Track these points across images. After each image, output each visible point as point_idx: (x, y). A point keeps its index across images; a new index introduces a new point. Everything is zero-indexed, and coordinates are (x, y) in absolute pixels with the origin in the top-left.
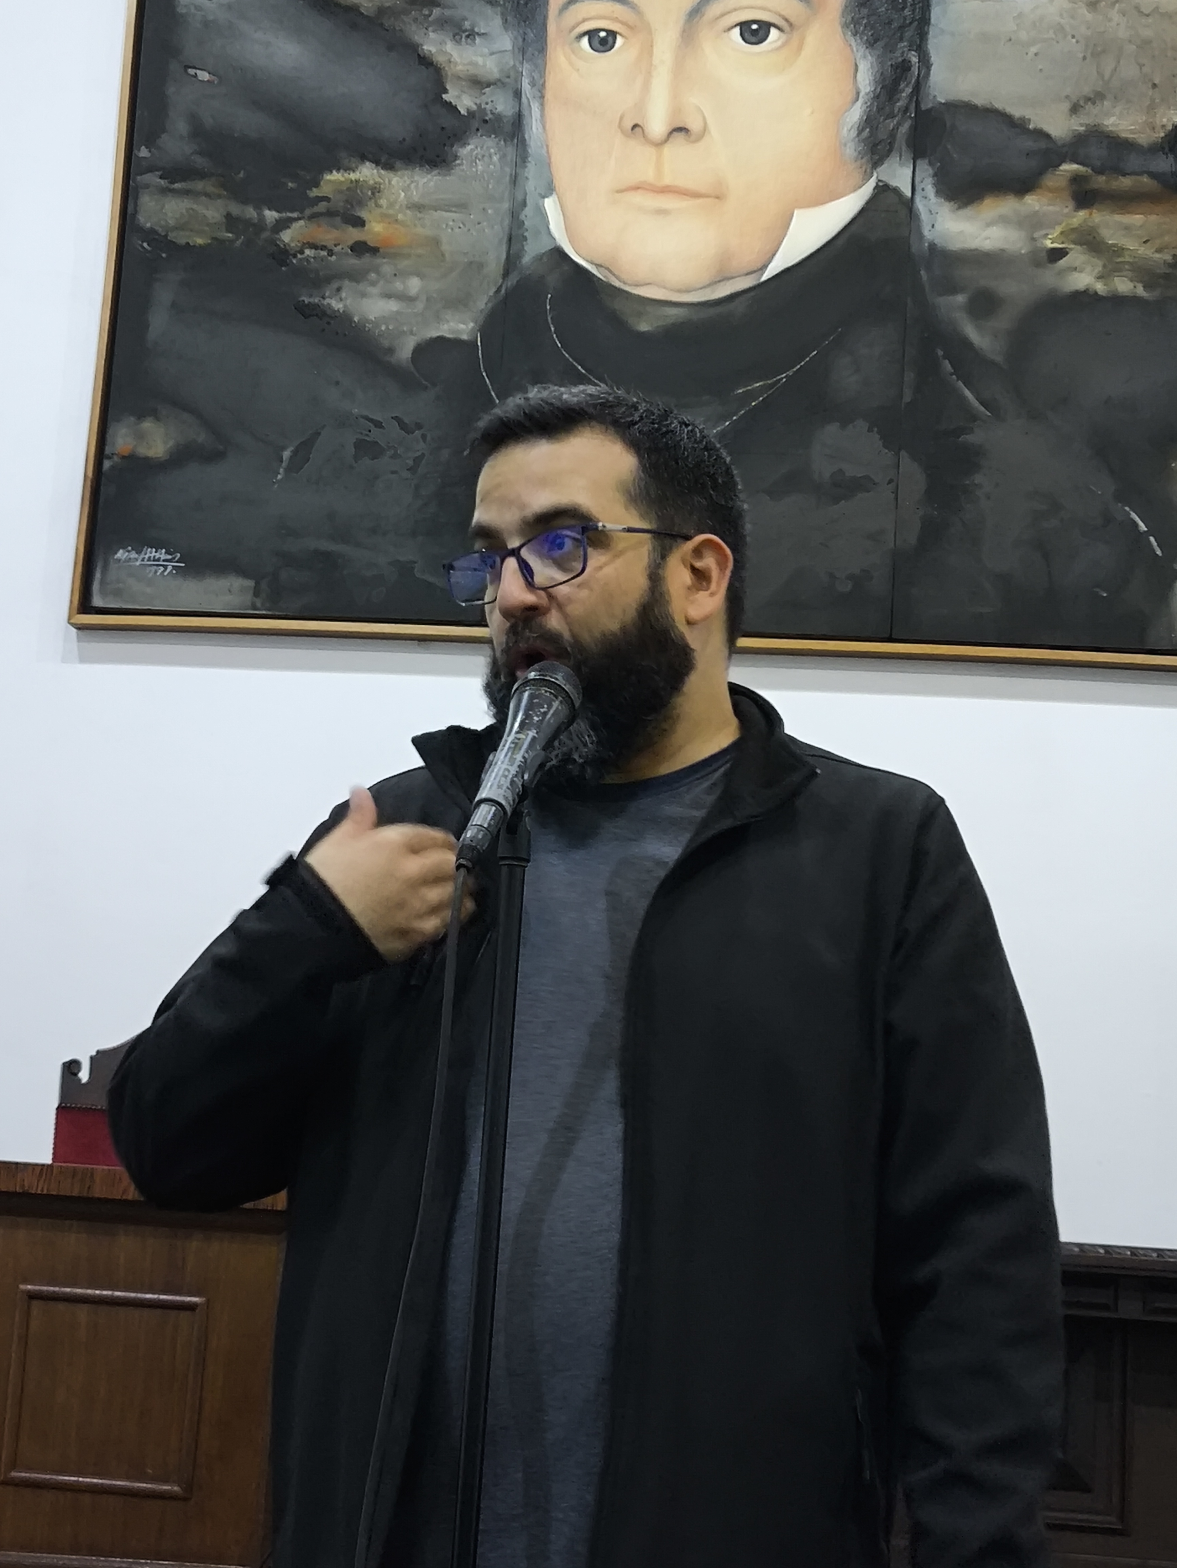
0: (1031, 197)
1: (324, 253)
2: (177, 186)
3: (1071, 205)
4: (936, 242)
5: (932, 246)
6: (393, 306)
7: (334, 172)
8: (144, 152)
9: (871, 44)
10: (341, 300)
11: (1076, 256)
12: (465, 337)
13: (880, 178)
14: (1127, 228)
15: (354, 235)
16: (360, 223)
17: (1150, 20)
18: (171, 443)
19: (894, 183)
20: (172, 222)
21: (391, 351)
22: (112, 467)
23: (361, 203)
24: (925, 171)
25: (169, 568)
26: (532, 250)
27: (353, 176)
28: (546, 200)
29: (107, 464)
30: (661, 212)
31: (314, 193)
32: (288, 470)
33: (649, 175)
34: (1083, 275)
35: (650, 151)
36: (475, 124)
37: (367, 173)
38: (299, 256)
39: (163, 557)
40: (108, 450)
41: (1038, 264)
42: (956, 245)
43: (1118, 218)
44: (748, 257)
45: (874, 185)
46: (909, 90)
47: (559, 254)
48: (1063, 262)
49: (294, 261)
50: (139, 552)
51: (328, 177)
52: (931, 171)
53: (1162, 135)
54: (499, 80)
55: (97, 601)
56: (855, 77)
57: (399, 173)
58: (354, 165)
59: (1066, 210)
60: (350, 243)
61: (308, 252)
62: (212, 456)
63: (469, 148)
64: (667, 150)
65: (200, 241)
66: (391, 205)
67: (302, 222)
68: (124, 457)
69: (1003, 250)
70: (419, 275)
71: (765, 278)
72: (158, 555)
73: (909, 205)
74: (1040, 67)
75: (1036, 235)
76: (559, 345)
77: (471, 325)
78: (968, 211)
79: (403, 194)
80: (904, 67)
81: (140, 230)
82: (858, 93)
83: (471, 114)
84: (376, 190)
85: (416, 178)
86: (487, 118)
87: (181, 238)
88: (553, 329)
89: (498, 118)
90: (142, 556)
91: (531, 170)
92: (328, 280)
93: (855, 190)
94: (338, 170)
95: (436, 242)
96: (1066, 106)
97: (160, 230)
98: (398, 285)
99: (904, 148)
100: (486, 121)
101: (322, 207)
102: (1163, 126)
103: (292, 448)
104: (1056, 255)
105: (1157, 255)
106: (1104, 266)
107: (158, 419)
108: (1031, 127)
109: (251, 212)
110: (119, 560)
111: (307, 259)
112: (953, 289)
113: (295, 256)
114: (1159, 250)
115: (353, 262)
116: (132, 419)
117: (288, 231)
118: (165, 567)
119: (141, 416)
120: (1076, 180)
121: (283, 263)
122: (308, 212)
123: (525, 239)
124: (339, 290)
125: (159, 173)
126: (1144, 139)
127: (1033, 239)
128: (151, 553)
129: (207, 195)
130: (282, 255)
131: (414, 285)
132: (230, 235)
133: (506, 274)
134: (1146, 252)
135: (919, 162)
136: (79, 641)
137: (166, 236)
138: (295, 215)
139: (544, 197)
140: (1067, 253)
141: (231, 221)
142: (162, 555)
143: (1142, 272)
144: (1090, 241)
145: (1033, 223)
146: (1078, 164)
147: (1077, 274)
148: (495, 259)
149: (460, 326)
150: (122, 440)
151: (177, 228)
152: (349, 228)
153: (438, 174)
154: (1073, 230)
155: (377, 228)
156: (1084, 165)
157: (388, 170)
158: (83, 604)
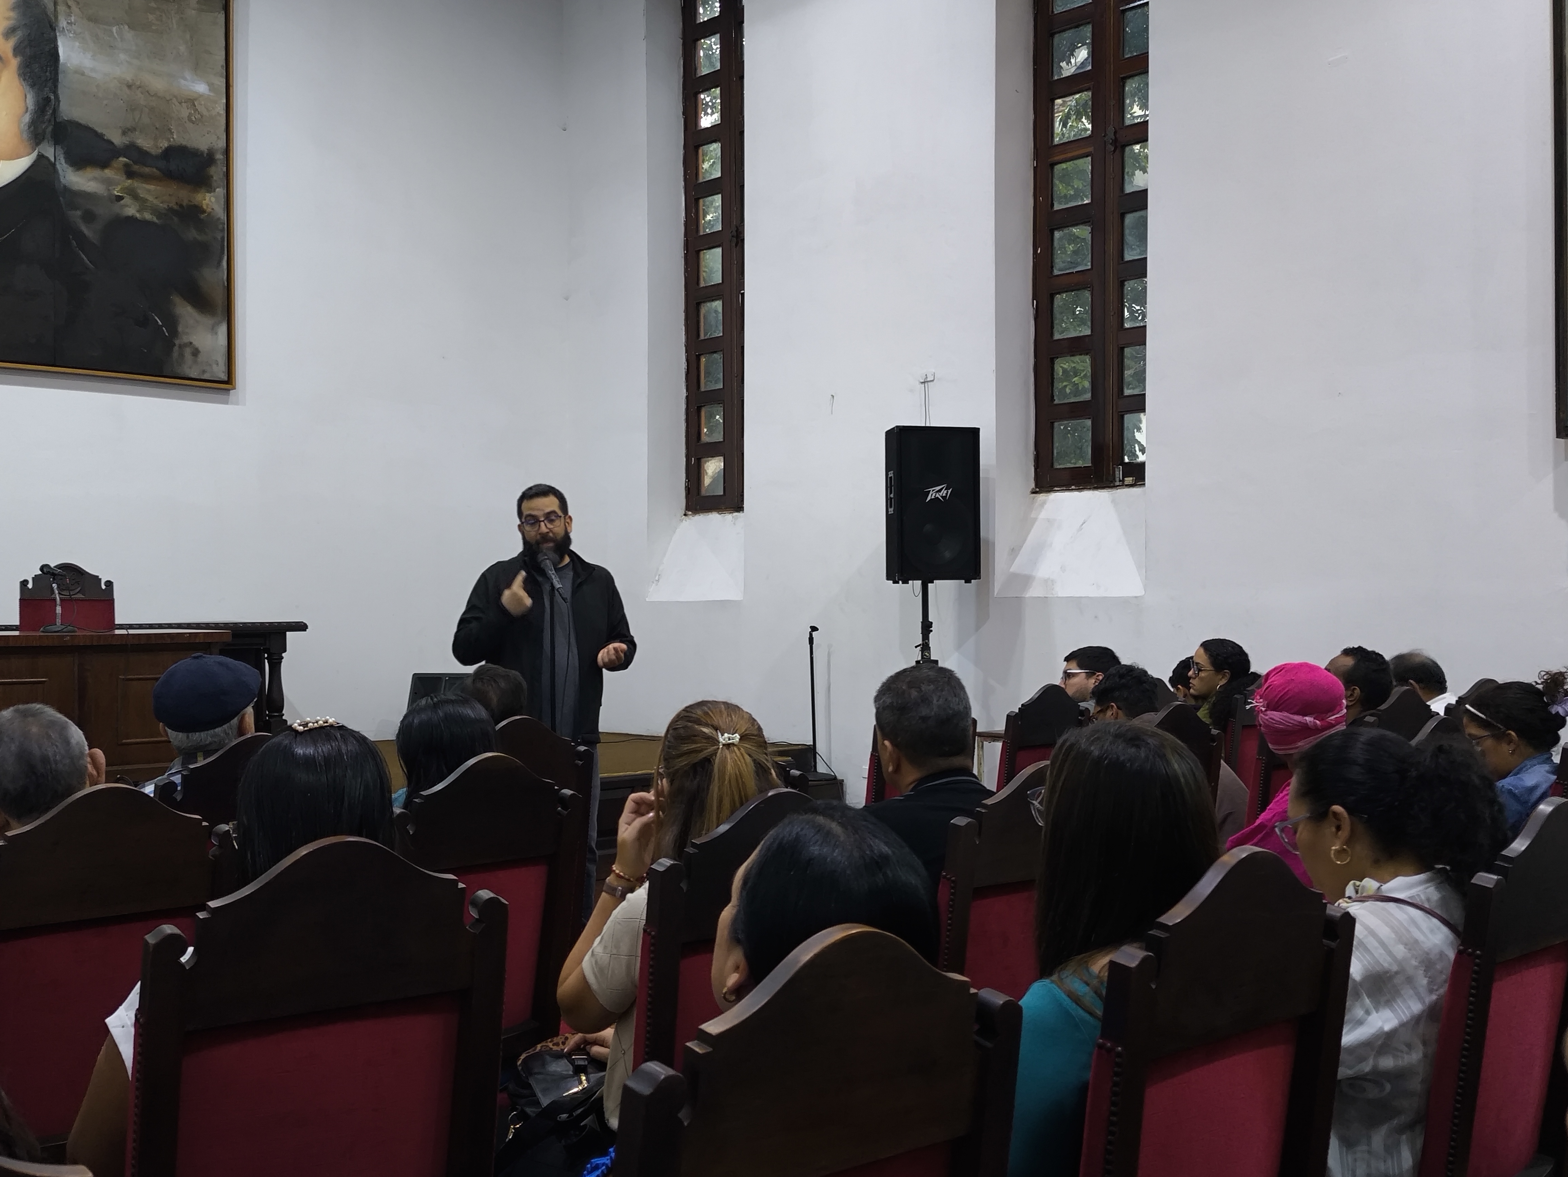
0: (109, 170)
3: (125, 176)
5: (65, 186)
9: (32, 86)
11: (127, 200)
14: (149, 191)
17: (154, 98)
24: (60, 151)
41: (112, 201)
42: (76, 188)
43: (144, 185)
45: (37, 154)
46: (51, 111)
48: (122, 202)
52: (63, 151)
53: (161, 151)
56: (26, 101)
59: (122, 179)
69: (96, 193)
74: (108, 111)
75: (110, 188)
78: (80, 173)
80: (47, 100)
82: (27, 108)
93: (28, 155)
96: (120, 131)
99: (50, 139)
102: (161, 147)
104: (119, 198)
105: (161, 205)
106: (140, 206)
108: (105, 138)
112: (75, 208)
114: (162, 203)
120: (126, 165)
126: (154, 152)
127: (109, 190)
134: (156, 202)
135: (57, 146)
140: (123, 199)
143: (155, 211)
144: (135, 197)
145: (108, 182)
146: (127, 158)
147: (128, 208)
154: (126, 188)
156: (129, 159)
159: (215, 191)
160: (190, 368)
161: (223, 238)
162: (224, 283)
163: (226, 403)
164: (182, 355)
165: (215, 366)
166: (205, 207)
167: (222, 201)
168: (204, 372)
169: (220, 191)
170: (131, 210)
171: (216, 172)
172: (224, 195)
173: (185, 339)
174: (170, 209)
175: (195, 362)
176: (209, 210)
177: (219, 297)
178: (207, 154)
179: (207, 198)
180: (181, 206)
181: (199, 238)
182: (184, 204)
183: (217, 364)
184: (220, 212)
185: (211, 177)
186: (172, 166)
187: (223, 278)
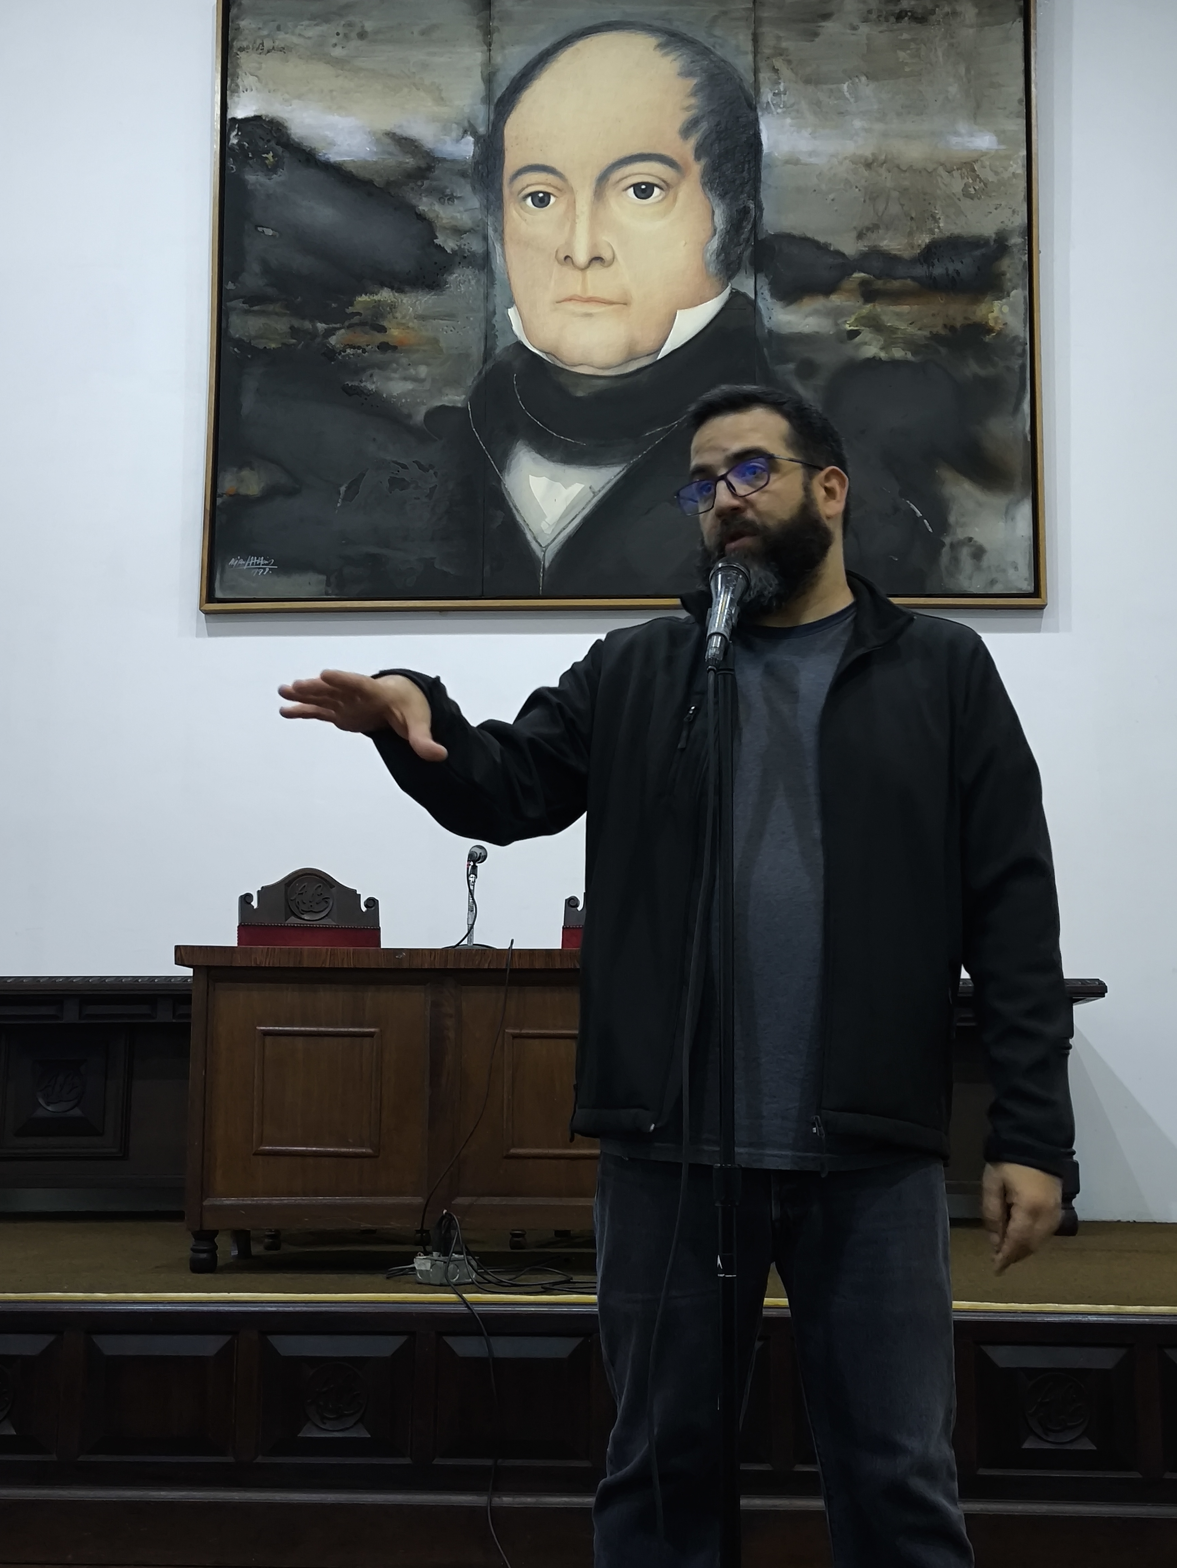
0: (836, 296)
1: (360, 351)
2: (256, 308)
3: (861, 301)
4: (773, 329)
5: (770, 332)
6: (409, 386)
7: (363, 295)
8: (230, 286)
9: (722, 196)
10: (374, 383)
11: (866, 335)
12: (459, 405)
13: (733, 287)
14: (898, 315)
15: (380, 338)
16: (383, 330)
17: (907, 174)
18: (262, 485)
19: (743, 290)
20: (253, 333)
21: (409, 416)
22: (223, 503)
23: (383, 316)
24: (763, 282)
25: (267, 570)
26: (502, 344)
27: (376, 298)
28: (509, 310)
29: (219, 501)
30: (589, 315)
31: (350, 310)
32: (343, 500)
33: (577, 290)
34: (871, 347)
35: (578, 274)
36: (458, 259)
37: (386, 295)
38: (343, 354)
39: (262, 562)
40: (219, 491)
41: (842, 342)
42: (786, 330)
43: (892, 308)
44: (647, 342)
45: (729, 292)
46: (750, 227)
47: (520, 345)
48: (858, 339)
49: (340, 357)
50: (245, 560)
51: (359, 299)
52: (767, 281)
53: (919, 251)
54: (472, 229)
55: (219, 594)
56: (713, 219)
57: (408, 295)
58: (376, 290)
59: (858, 304)
60: (377, 343)
61: (348, 351)
62: (291, 493)
63: (455, 276)
64: (589, 273)
65: (273, 346)
66: (404, 317)
67: (343, 331)
68: (231, 496)
69: (818, 333)
70: (425, 364)
71: (659, 357)
72: (258, 561)
73: (753, 304)
74: (836, 208)
75: (839, 322)
76: (524, 408)
77: (464, 397)
78: (792, 307)
79: (411, 309)
80: (745, 211)
81: (231, 339)
82: (715, 230)
83: (455, 252)
84: (393, 307)
85: (419, 298)
86: (466, 255)
87: (260, 344)
88: (519, 397)
89: (474, 254)
90: (247, 563)
91: (497, 290)
92: (364, 370)
93: (716, 297)
94: (366, 294)
95: (435, 341)
96: (854, 234)
97: (245, 339)
98: (412, 371)
99: (748, 265)
100: (465, 257)
101: (356, 319)
102: (919, 245)
103: (346, 485)
104: (853, 334)
105: (919, 332)
106: (885, 341)
107: (252, 469)
108: (832, 249)
109: (307, 325)
110: (232, 566)
111: (348, 355)
112: (785, 360)
113: (340, 354)
114: (921, 329)
115: (380, 357)
116: (235, 469)
117: (334, 337)
118: (265, 569)
119: (241, 468)
120: (863, 283)
121: (332, 359)
122: (347, 323)
123: (496, 336)
124: (371, 376)
125: (242, 300)
126: (907, 254)
127: (837, 325)
128: (253, 560)
129: (277, 314)
130: (331, 354)
131: (423, 371)
132: (294, 341)
133: (485, 361)
134: (911, 330)
135: (758, 275)
136: (207, 622)
137: (250, 342)
138: (338, 325)
139: (508, 308)
140: (860, 333)
141: (294, 331)
142: (262, 561)
143: (910, 344)
144: (876, 325)
145: (837, 314)
146: (864, 273)
147: (867, 347)
148: (476, 350)
149: (456, 398)
150: (228, 484)
151: (256, 337)
152: (376, 333)
153: (435, 295)
154: (863, 317)
155: (395, 333)
156: (868, 273)
157: (399, 292)
158: (209, 595)
159: (1008, 296)
160: (970, 578)
161: (1023, 367)
162: (1025, 437)
163: (1037, 629)
164: (955, 560)
165: (1011, 572)
166: (992, 323)
167: (1022, 308)
168: (993, 582)
169: (1018, 295)
171: (1011, 266)
172: (1025, 298)
173: (961, 534)
174: (935, 337)
175: (978, 568)
176: (998, 328)
177: (1017, 461)
178: (995, 241)
179: (996, 309)
180: (952, 329)
181: (982, 373)
182: (958, 325)
183: (1016, 568)
184: (1017, 327)
185: (1004, 274)
186: (938, 270)
187: (1024, 429)
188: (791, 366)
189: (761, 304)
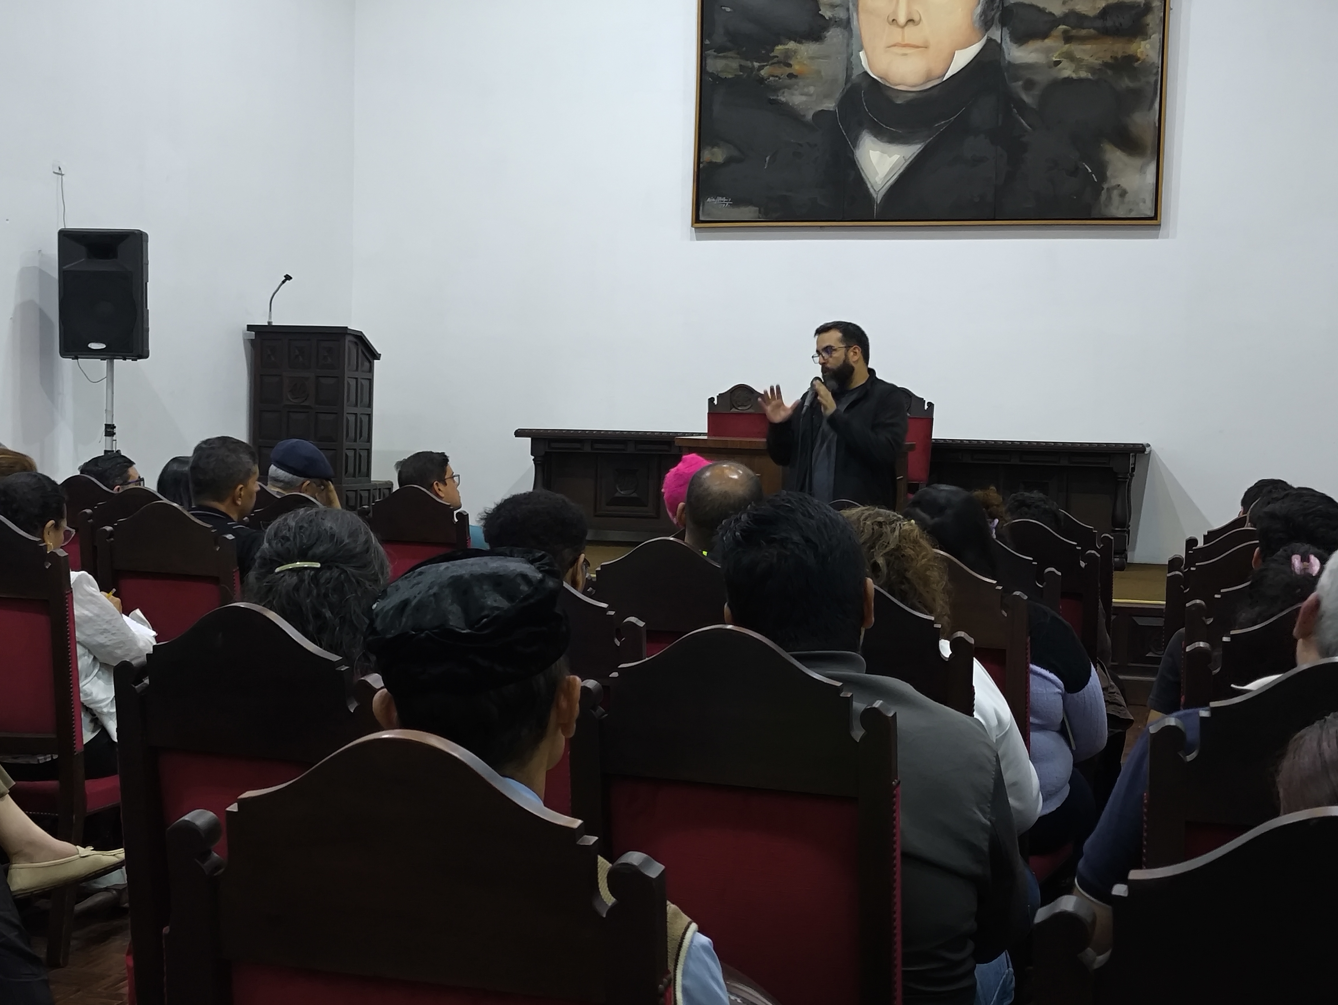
0: (1049, 40)
1: (777, 79)
2: (720, 55)
3: (1063, 42)
4: (1010, 61)
5: (1009, 62)
6: (804, 98)
7: (779, 46)
8: (707, 42)
10: (785, 97)
11: (1065, 63)
12: (831, 109)
14: (1084, 51)
15: (788, 70)
16: (790, 65)
18: (725, 156)
19: (994, 38)
20: (719, 70)
21: (804, 116)
22: (703, 167)
23: (790, 58)
24: (1006, 31)
25: (727, 205)
26: (856, 73)
27: (786, 47)
28: (860, 53)
29: (701, 166)
30: (905, 55)
31: (772, 54)
32: (768, 164)
33: (899, 39)
35: (899, 30)
36: (832, 22)
37: (792, 45)
38: (768, 80)
39: (724, 200)
40: (701, 160)
41: (1050, 67)
42: (1018, 61)
43: (1081, 47)
44: (938, 71)
47: (866, 73)
48: (1059, 66)
49: (766, 82)
50: (716, 199)
51: (777, 48)
52: (1008, 32)
53: (1098, 12)
54: (840, 4)
55: (702, 218)
57: (804, 45)
58: (787, 42)
59: (1061, 45)
60: (787, 74)
61: (771, 78)
62: (741, 161)
63: (830, 32)
64: (907, 29)
65: (730, 76)
66: (801, 58)
67: (768, 67)
68: (707, 163)
69: (1036, 63)
70: (814, 86)
71: (944, 79)
72: (722, 200)
73: (1000, 46)
76: (867, 111)
77: (834, 104)
78: (1023, 47)
79: (806, 53)
81: (708, 73)
83: (830, 19)
84: (795, 52)
85: (810, 46)
86: (837, 20)
87: (723, 75)
88: (865, 104)
89: (841, 20)
90: (717, 200)
91: (854, 41)
92: (780, 89)
94: (781, 45)
95: (818, 72)
96: (1061, 2)
97: (715, 72)
98: (806, 90)
100: (836, 21)
101: (775, 60)
102: (1099, 8)
103: (769, 156)
104: (1057, 63)
105: (1096, 61)
106: (1076, 67)
107: (719, 147)
108: (1047, 11)
109: (749, 64)
110: (708, 202)
111: (771, 81)
112: (1017, 80)
113: (766, 80)
114: (1097, 59)
115: (788, 81)
116: (710, 148)
117: (763, 71)
118: (726, 204)
119: (713, 147)
120: (1065, 32)
121: (762, 83)
122: (770, 63)
123: (853, 68)
124: (783, 93)
125: (713, 50)
126: (1092, 13)
127: (1048, 57)
128: (720, 199)
129: (732, 57)
130: (762, 80)
131: (812, 89)
132: (742, 73)
134: (1092, 60)
135: (1004, 29)
136: (696, 232)
137: (718, 75)
138: (765, 64)
140: (1061, 62)
141: (742, 67)
142: (724, 199)
143: (1090, 68)
144: (1070, 57)
146: (1066, 25)
147: (1065, 71)
148: (842, 77)
149: (830, 105)
150: (707, 156)
151: (721, 71)
152: (786, 68)
153: (819, 44)
154: (1063, 53)
155: (796, 68)
156: (1068, 26)
157: (800, 43)
158: (697, 219)
159: (1150, 38)
160: (1117, 208)
161: (1156, 81)
162: (1155, 123)
163: (1157, 237)
164: (1109, 198)
165: (1141, 204)
166: (1139, 55)
167: (1158, 45)
168: (1131, 210)
169: (1156, 37)
170: (1067, 71)
171: (1152, 20)
172: (1160, 39)
173: (1113, 182)
174: (1106, 64)
175: (1122, 203)
176: (1142, 57)
177: (1149, 138)
178: (1144, 4)
179: (1142, 46)
180: (1115, 58)
181: (1131, 85)
182: (1119, 56)
183: (1145, 202)
184: (1154, 57)
185: (1148, 25)
186: (1109, 23)
187: (1155, 119)
188: (1020, 83)
189: (1004, 46)
